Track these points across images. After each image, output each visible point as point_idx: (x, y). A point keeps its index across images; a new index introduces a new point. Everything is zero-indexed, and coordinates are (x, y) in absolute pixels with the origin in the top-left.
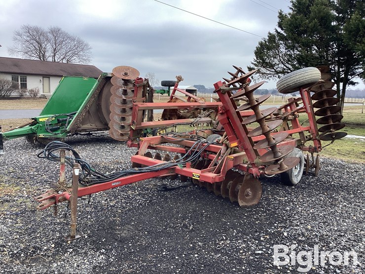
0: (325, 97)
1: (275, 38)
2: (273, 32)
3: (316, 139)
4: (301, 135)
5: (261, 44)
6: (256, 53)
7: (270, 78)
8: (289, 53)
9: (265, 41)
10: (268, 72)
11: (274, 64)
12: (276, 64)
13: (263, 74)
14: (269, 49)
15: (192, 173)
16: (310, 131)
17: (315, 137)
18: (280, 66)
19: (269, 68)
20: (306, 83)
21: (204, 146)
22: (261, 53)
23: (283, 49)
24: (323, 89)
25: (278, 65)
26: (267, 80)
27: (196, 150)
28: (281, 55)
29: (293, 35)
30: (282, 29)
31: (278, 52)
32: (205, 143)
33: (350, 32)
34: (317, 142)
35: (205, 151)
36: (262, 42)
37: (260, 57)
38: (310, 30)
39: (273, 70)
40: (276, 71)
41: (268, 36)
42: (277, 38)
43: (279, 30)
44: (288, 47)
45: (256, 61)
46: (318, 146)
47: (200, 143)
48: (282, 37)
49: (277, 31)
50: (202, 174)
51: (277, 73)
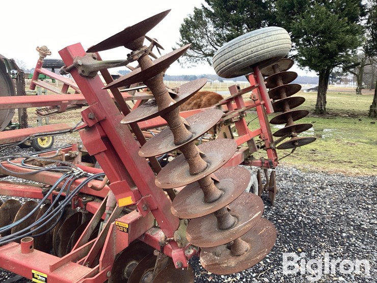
0: (281, 84)
1: (201, 14)
2: (200, 7)
3: (270, 148)
4: (250, 144)
5: (186, 21)
6: (181, 31)
7: (198, 61)
8: (218, 32)
9: (191, 17)
10: (196, 55)
11: (202, 46)
12: (203, 45)
13: (190, 56)
14: (196, 27)
15: (31, 269)
16: (262, 135)
17: (270, 145)
18: (208, 47)
19: (197, 49)
20: (268, 56)
21: (77, 184)
22: (187, 32)
23: (211, 27)
24: (278, 72)
25: (207, 46)
26: (195, 64)
27: (60, 193)
28: (209, 34)
29: (221, 10)
30: (209, 4)
31: (206, 31)
32: (80, 177)
33: (284, 8)
34: (272, 152)
35: (81, 194)
36: (187, 19)
37: (186, 36)
38: (241, 5)
39: (201, 52)
40: (204, 54)
41: (195, 12)
42: (204, 14)
43: (206, 5)
44: (217, 26)
45: (182, 41)
46: (274, 158)
47: (70, 179)
48: (209, 14)
49: (203, 6)
50: (52, 274)
51: (206, 55)
